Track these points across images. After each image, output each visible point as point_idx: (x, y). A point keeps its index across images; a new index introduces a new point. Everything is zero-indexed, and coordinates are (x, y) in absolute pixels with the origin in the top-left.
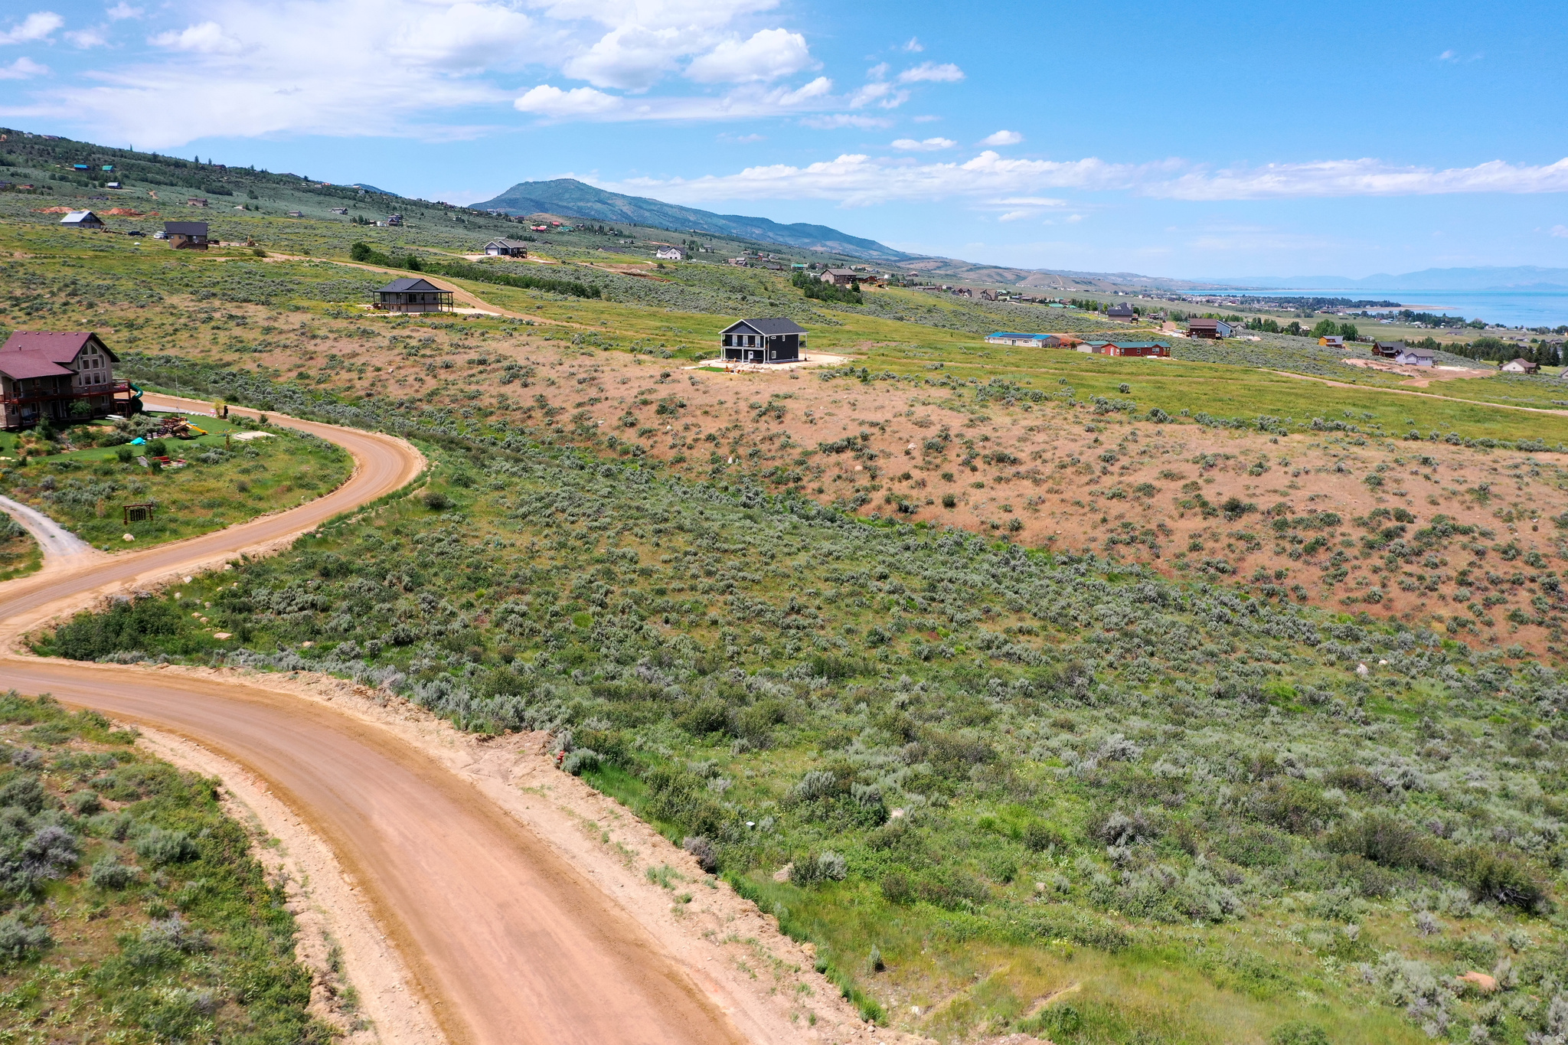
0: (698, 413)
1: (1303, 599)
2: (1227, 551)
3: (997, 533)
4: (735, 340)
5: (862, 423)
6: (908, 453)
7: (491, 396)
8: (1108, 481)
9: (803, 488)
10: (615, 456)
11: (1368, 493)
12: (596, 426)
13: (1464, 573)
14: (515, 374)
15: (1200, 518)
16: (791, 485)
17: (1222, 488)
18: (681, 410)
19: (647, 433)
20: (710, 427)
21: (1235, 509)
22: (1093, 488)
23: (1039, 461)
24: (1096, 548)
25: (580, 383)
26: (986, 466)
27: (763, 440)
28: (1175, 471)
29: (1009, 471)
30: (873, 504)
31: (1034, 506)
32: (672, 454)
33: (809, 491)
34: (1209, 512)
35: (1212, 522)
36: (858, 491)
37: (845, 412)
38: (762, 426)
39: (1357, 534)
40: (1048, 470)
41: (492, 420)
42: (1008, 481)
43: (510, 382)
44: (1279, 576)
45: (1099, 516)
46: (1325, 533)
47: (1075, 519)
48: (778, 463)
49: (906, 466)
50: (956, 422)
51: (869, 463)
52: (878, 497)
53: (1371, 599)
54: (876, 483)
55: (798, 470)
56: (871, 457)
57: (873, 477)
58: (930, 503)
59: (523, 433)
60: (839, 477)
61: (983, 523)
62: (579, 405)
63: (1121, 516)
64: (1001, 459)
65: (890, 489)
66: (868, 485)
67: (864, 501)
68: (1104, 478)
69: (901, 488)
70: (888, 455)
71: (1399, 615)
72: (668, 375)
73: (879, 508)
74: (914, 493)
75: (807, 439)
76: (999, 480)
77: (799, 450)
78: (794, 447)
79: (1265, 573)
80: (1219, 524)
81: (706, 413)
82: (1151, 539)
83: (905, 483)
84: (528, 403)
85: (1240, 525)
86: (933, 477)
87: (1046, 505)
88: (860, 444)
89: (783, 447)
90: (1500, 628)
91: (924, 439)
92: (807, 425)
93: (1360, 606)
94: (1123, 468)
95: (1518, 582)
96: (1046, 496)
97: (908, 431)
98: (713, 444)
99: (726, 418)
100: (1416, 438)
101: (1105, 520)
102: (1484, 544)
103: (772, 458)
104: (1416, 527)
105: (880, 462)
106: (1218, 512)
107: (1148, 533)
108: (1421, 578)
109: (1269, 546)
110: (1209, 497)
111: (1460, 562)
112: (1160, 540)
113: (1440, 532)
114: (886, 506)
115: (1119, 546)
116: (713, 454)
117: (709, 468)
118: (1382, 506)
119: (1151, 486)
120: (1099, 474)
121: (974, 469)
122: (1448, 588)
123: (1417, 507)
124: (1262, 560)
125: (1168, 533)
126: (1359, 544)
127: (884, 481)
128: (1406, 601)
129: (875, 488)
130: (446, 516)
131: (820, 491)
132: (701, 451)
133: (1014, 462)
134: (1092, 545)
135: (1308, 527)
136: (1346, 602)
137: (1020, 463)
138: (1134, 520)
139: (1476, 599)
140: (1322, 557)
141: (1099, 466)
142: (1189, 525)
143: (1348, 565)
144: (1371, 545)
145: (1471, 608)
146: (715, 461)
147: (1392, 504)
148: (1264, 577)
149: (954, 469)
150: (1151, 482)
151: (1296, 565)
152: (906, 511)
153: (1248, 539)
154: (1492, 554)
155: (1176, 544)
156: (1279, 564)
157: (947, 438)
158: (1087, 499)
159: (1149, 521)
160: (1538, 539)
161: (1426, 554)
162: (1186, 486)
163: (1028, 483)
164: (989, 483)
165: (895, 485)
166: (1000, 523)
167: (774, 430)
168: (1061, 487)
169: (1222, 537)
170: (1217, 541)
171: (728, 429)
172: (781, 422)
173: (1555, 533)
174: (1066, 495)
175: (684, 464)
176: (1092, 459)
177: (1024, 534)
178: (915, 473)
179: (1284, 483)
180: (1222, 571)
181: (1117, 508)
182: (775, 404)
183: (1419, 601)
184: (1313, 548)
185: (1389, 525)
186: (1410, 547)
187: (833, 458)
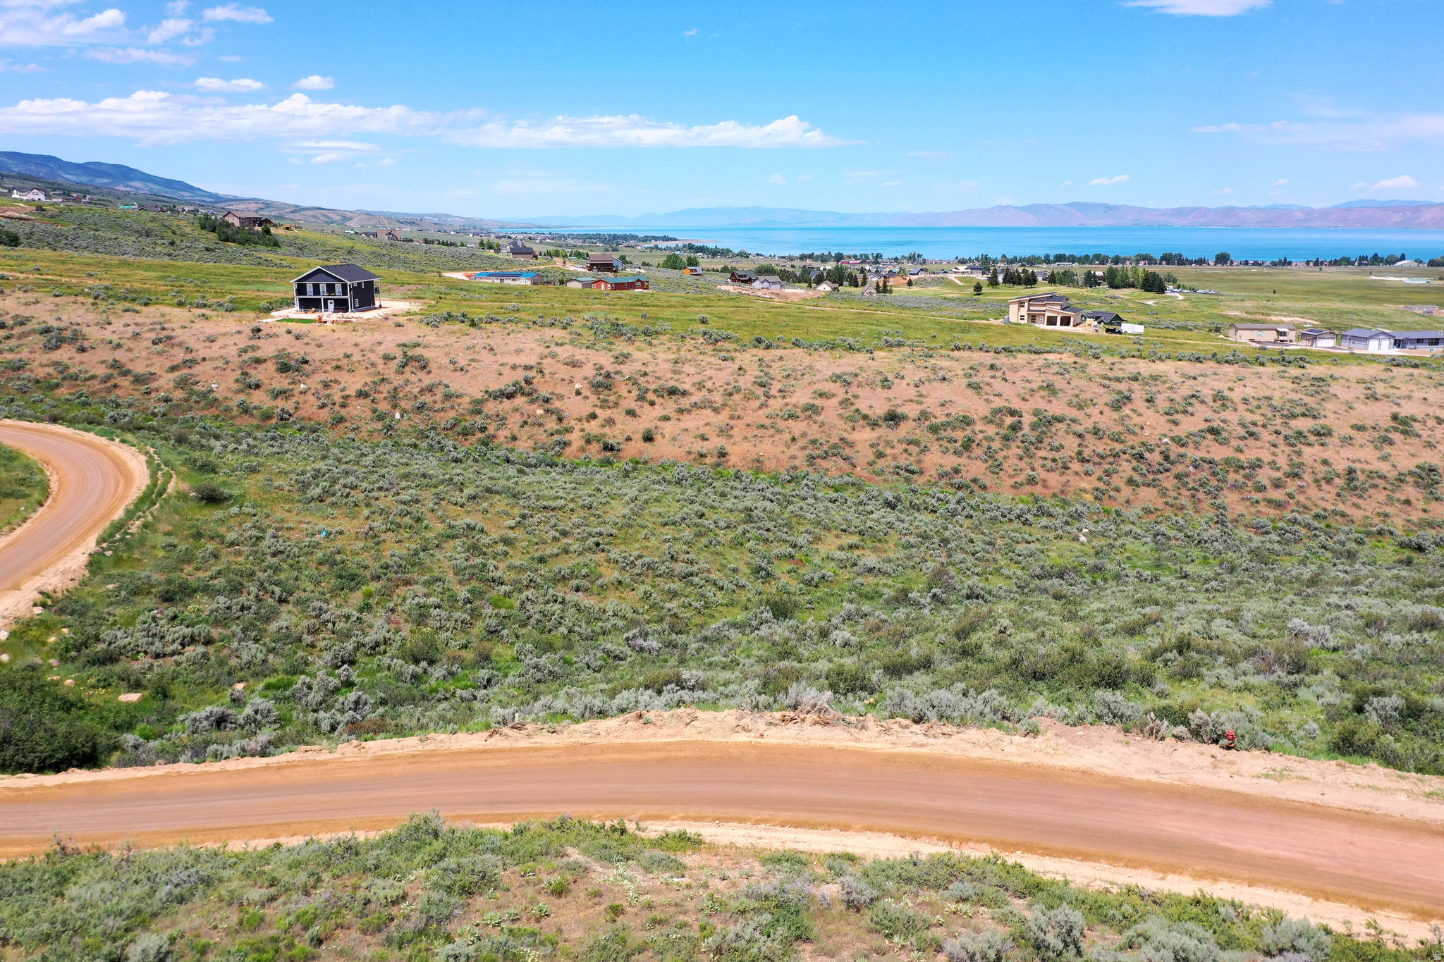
0: (328, 368)
1: (984, 488)
2: (905, 455)
3: (708, 460)
4: (310, 288)
5: (514, 367)
6: (578, 393)
7: (42, 365)
8: (776, 404)
9: (494, 437)
10: (255, 422)
11: (976, 397)
12: (211, 391)
13: (1079, 453)
14: (55, 338)
15: (868, 429)
16: (479, 435)
17: (876, 403)
18: (306, 366)
19: (277, 394)
20: (353, 383)
21: (893, 418)
22: (766, 411)
23: (704, 392)
24: (801, 462)
25: (154, 343)
26: (661, 400)
27: (422, 391)
28: (826, 390)
29: (685, 402)
30: (575, 446)
31: (725, 431)
32: (325, 415)
33: (502, 439)
34: (874, 425)
35: (879, 432)
36: (552, 435)
37: (486, 357)
38: (408, 375)
39: (991, 430)
40: (718, 398)
41: (63, 392)
42: (689, 412)
43: (58, 347)
44: (956, 471)
45: (788, 437)
46: (968, 432)
47: (768, 441)
48: (452, 414)
49: (587, 409)
50: (607, 362)
51: (547, 406)
52: (575, 438)
53: (1032, 481)
54: (565, 424)
55: (479, 420)
56: (547, 401)
57: (560, 420)
58: (629, 439)
59: (118, 405)
60: (526, 423)
61: (689, 453)
62: (173, 369)
63: (804, 435)
64: (672, 392)
65: (583, 430)
66: (558, 427)
67: (566, 444)
68: (771, 402)
69: (593, 427)
70: (561, 397)
71: (1056, 491)
72: (259, 330)
73: (583, 450)
74: (607, 430)
75: (470, 387)
76: (681, 411)
77: (466, 400)
78: (459, 396)
79: (945, 469)
80: (882, 431)
81: (338, 367)
82: (840, 450)
83: (593, 423)
84: (102, 371)
85: (904, 430)
86: (617, 414)
87: (736, 430)
88: (527, 389)
89: (448, 397)
90: (1126, 492)
91: (585, 379)
92: (459, 373)
93: (1028, 488)
94: (780, 391)
95: (1116, 456)
96: (732, 423)
97: (565, 372)
98: (368, 400)
99: (364, 371)
100: (958, 348)
101: (794, 439)
102: (1079, 429)
103: (443, 410)
104: (1027, 420)
105: (557, 404)
106: (880, 422)
107: (835, 446)
108: (1054, 460)
109: (935, 447)
110: (865, 411)
111: (1072, 444)
112: (847, 451)
113: (1045, 423)
114: (589, 447)
115: (819, 461)
116: (374, 411)
117: (379, 425)
118: (993, 405)
119: (813, 405)
120: (763, 398)
121: (652, 404)
122: (1076, 466)
123: (1016, 404)
124: (936, 459)
125: (851, 445)
126: (997, 438)
127: (573, 423)
128: (1055, 479)
129: (568, 430)
130: (235, 510)
131: (514, 438)
132: (358, 409)
133: (684, 393)
134: (797, 463)
135: (954, 429)
136: (1016, 486)
137: (690, 395)
138: (817, 436)
139: (1099, 472)
140: (978, 452)
141: (760, 391)
142: (864, 436)
143: (999, 457)
144: (1006, 438)
145: (1100, 479)
146: (381, 418)
147: (998, 403)
148: (947, 474)
149: (633, 405)
150: (812, 402)
151: (963, 460)
152: (612, 449)
153: (915, 443)
154: (1088, 436)
155: (863, 454)
156: (950, 461)
157: (608, 376)
158: (767, 422)
159: (829, 436)
160: (1108, 420)
161: (1046, 441)
162: (841, 403)
163: (708, 412)
164: (673, 415)
165: (586, 425)
166: (704, 451)
167: (427, 380)
168: (739, 413)
169: (895, 443)
170: (893, 447)
171: (375, 383)
172: (430, 372)
173: (1115, 415)
174: (748, 420)
175: (348, 424)
176: (749, 385)
177: (733, 459)
178: (598, 411)
179: (912, 393)
180: (913, 472)
181: (798, 427)
182: (410, 354)
183: (1064, 479)
184: (968, 445)
185: (1009, 420)
186: (1032, 436)
187: (507, 404)
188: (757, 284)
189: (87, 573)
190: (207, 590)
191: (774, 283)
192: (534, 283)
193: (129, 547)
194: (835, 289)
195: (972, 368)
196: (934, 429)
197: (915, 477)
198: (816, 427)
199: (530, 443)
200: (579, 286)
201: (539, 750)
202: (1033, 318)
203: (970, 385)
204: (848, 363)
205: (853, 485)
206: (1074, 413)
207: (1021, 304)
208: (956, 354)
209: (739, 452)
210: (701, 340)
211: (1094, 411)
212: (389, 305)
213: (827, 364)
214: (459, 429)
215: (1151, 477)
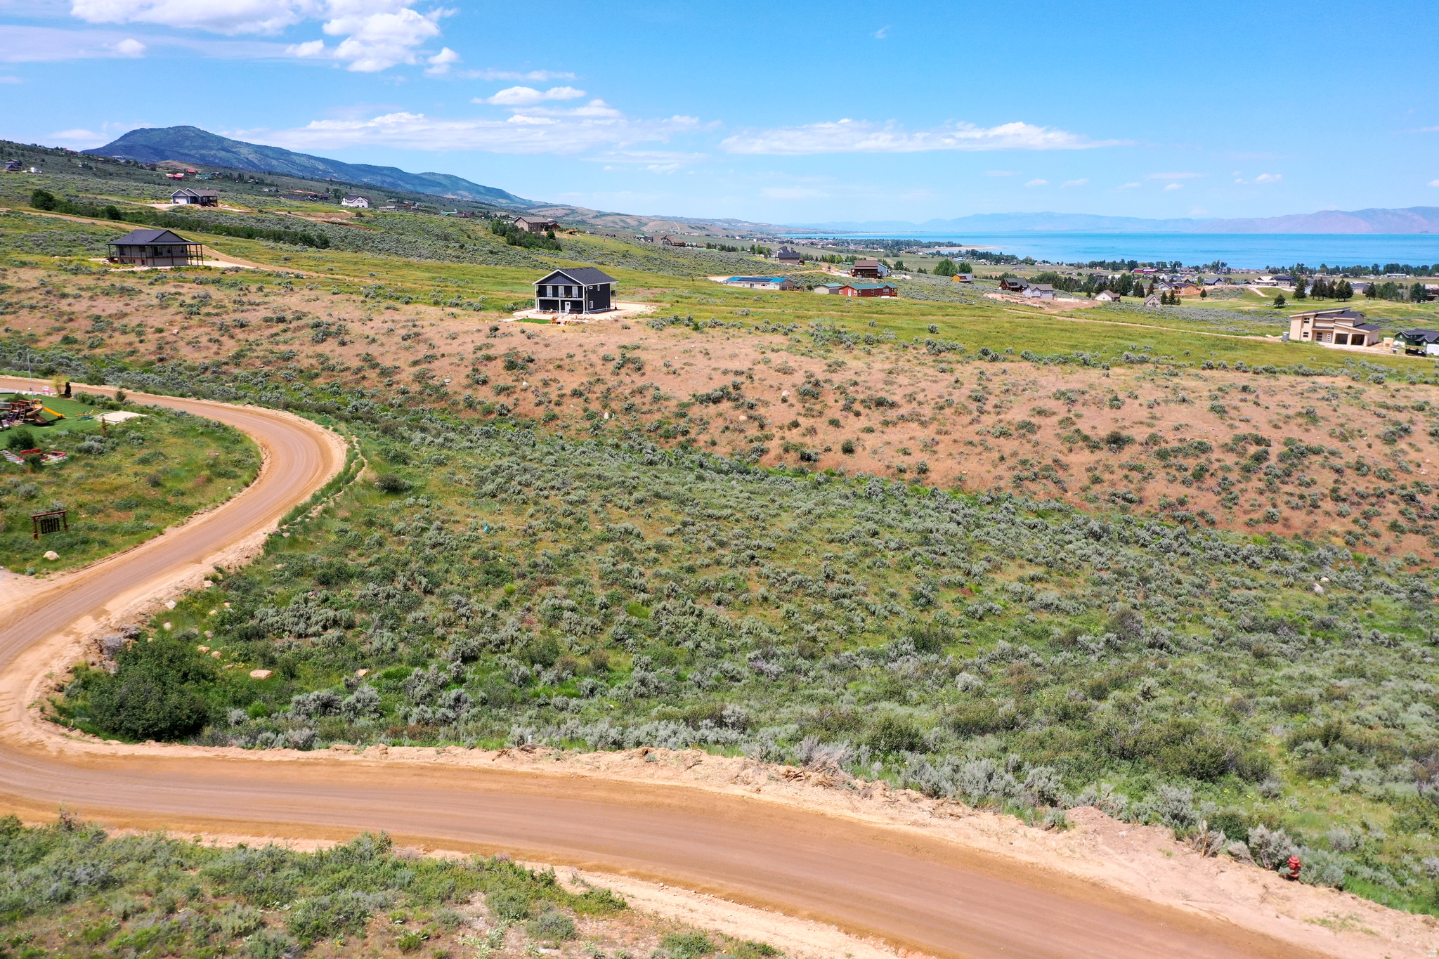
0: (551, 367)
1: (1212, 523)
2: (1125, 482)
3: (907, 476)
4: (549, 291)
5: (725, 372)
6: (784, 400)
7: (307, 357)
8: (988, 420)
9: (694, 441)
10: (477, 416)
12: (443, 385)
14: (323, 332)
15: (1087, 452)
16: (681, 439)
17: (1099, 423)
18: (531, 365)
19: (501, 390)
20: (570, 382)
21: (1117, 441)
22: (977, 427)
23: (915, 404)
24: (1007, 483)
25: (404, 339)
26: (867, 411)
27: (633, 393)
28: (1046, 408)
29: (892, 414)
30: (772, 454)
31: (930, 446)
32: (540, 412)
33: (702, 444)
34: (1094, 447)
35: (1099, 455)
36: (751, 441)
37: (701, 361)
38: (623, 377)
39: (1230, 459)
40: (927, 411)
41: (320, 382)
42: (894, 424)
43: (323, 341)
44: (1182, 503)
45: (996, 455)
46: (1202, 460)
47: (974, 459)
48: (657, 416)
49: (790, 416)
50: (818, 368)
51: (752, 412)
52: (774, 446)
53: (1270, 519)
54: (766, 432)
55: (682, 423)
56: (752, 407)
57: (762, 427)
58: (828, 450)
59: (363, 396)
60: (727, 428)
61: (888, 467)
62: (415, 363)
63: (1014, 454)
64: (880, 403)
65: (783, 438)
66: (759, 434)
67: (763, 452)
68: (984, 418)
69: (794, 436)
70: (766, 404)
72: (496, 329)
73: (780, 458)
74: (808, 440)
75: (679, 390)
76: (886, 423)
77: (674, 402)
78: (667, 399)
79: (1168, 500)
80: (1103, 455)
81: (559, 367)
82: (1053, 472)
83: (794, 431)
84: (355, 363)
85: (1127, 454)
86: (821, 424)
87: (941, 446)
88: (734, 394)
89: (656, 399)
90: (1388, 538)
91: (794, 386)
92: (672, 376)
93: (1264, 527)
94: (996, 406)
95: (1381, 496)
96: (938, 438)
97: (774, 378)
98: (581, 400)
99: (583, 371)
100: (1211, 367)
101: (1002, 459)
102: (1337, 462)
103: (650, 412)
104: (1276, 450)
105: (761, 411)
106: (1102, 445)
107: (1047, 468)
108: (1302, 497)
109: (1161, 475)
110: (1087, 431)
111: (1326, 480)
112: (1061, 474)
113: (1297, 454)
114: (787, 456)
115: (1026, 483)
116: (586, 410)
117: (588, 424)
118: (1237, 432)
119: (1029, 423)
120: (977, 414)
121: (857, 414)
122: (1328, 505)
123: (1266, 432)
124: (1160, 488)
125: (1065, 468)
126: (1236, 468)
127: (774, 431)
128: (1299, 519)
129: (768, 438)
130: (411, 500)
131: (714, 443)
132: (572, 408)
133: (893, 405)
134: (1002, 484)
135: (1186, 455)
136: (1250, 524)
137: (899, 407)
138: (1029, 457)
139: (1356, 513)
140: (1211, 482)
141: (973, 406)
142: (1081, 459)
143: (1236, 490)
144: (1247, 469)
145: (1355, 521)
146: (590, 417)
147: (1244, 429)
148: (1170, 505)
149: (838, 415)
150: (1028, 419)
151: (1192, 491)
152: (809, 459)
153: (1139, 469)
154: (1348, 471)
155: (1077, 477)
156: (1177, 491)
157: (817, 384)
158: (976, 439)
159: (1043, 457)
160: (1377, 455)
161: (1296, 474)
162: (1061, 422)
163: (915, 425)
164: (878, 427)
165: (787, 434)
166: (905, 466)
167: (640, 382)
168: (948, 427)
169: (1116, 468)
170: (1112, 473)
171: (590, 383)
172: (643, 374)
173: (1387, 449)
174: (956, 436)
175: (559, 422)
176: (963, 399)
177: (933, 476)
178: (801, 420)
179: (1144, 414)
180: (1131, 501)
181: (1008, 446)
182: (628, 355)
183: (1311, 519)
184: (1199, 475)
185: (1253, 449)
186: (1279, 468)
187: (712, 409)
188: (1027, 293)
189: (262, 552)
190: (362, 576)
191: (1046, 291)
192: (783, 289)
193: (307, 530)
194: (1115, 299)
195: (1220, 390)
196: (1162, 455)
197: (1133, 506)
198: (1029, 446)
199: (729, 449)
200: (826, 291)
201: (537, 777)
202: (1319, 335)
203: (1213, 409)
204: (1077, 379)
205: (1060, 510)
206: (1335, 445)
207: (1305, 320)
208: (1208, 373)
209: (941, 469)
210: (925, 350)
211: (1360, 444)
212: (624, 307)
213: (1053, 380)
214: (661, 432)
215: (1421, 523)
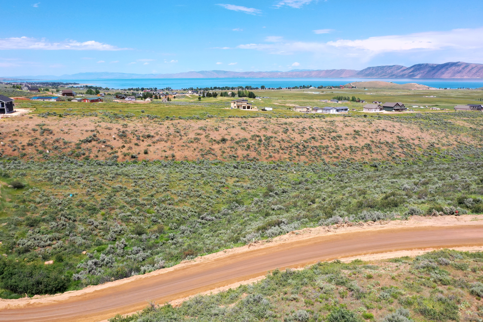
0: (11, 135)
1: (258, 160)
2: (231, 152)
3: (169, 158)
5: (87, 131)
6: (115, 139)
8: (185, 138)
9: (89, 156)
11: (245, 132)
15: (217, 144)
16: (83, 156)
17: (216, 136)
21: (224, 140)
22: (182, 141)
23: (159, 136)
24: (199, 156)
26: (146, 139)
27: (54, 142)
28: (199, 133)
29: (154, 140)
30: (121, 157)
31: (171, 148)
32: (17, 153)
33: (92, 157)
34: (218, 143)
36: (111, 154)
37: (74, 128)
38: (46, 136)
39: (254, 142)
40: (164, 137)
42: (157, 143)
44: (248, 155)
45: (193, 149)
46: (247, 143)
47: (186, 151)
48: (69, 149)
49: (120, 144)
50: (121, 127)
51: (105, 144)
52: (120, 155)
53: (271, 157)
54: (114, 150)
55: (81, 151)
56: (104, 142)
57: (112, 149)
58: (139, 154)
60: (99, 151)
61: (161, 157)
63: (197, 148)
64: (149, 136)
65: (121, 152)
66: (112, 151)
67: (117, 157)
68: (183, 137)
69: (125, 150)
70: (109, 141)
71: (279, 159)
73: (124, 158)
74: (130, 151)
75: (73, 139)
76: (154, 143)
77: (73, 144)
78: (70, 143)
79: (244, 155)
80: (221, 145)
81: (15, 135)
82: (210, 151)
83: (124, 149)
85: (228, 143)
86: (132, 145)
87: (175, 148)
88: (95, 138)
89: (65, 143)
90: (297, 158)
91: (115, 134)
92: (66, 135)
93: (270, 159)
94: (185, 134)
95: (291, 147)
96: (173, 145)
97: (107, 132)
98: (33, 146)
99: (26, 136)
100: (230, 117)
101: (195, 149)
102: (278, 140)
103: (65, 148)
104: (263, 138)
105: (108, 143)
106: (220, 142)
107: (208, 151)
108: (274, 150)
109: (239, 148)
110: (214, 139)
111: (277, 144)
112: (213, 152)
113: (268, 139)
114: (126, 157)
115: (205, 156)
116: (37, 150)
117: (41, 156)
118: (251, 134)
119: (197, 138)
120: (180, 137)
121: (143, 141)
122: (281, 151)
123: (258, 134)
124: (241, 152)
125: (213, 150)
126: (256, 144)
127: (117, 150)
128: (276, 155)
129: (116, 152)
131: (97, 156)
132: (30, 150)
133: (153, 137)
135: (243, 142)
136: (267, 159)
137: (155, 137)
138: (202, 148)
139: (288, 153)
140: (252, 149)
141: (178, 134)
142: (216, 147)
143: (259, 150)
144: (259, 144)
145: (289, 154)
146: (41, 153)
147: (252, 134)
148: (246, 157)
149: (136, 142)
151: (248, 152)
152: (135, 157)
153: (233, 148)
154: (281, 142)
155: (219, 153)
156: (245, 153)
157: (123, 132)
158: (184, 144)
159: (206, 147)
160: (284, 136)
161: (270, 144)
162: (206, 137)
163: (163, 142)
164: (151, 144)
165: (122, 150)
166: (167, 156)
167: (55, 138)
168: (174, 142)
169: (227, 148)
170: (226, 150)
171: (33, 140)
172: (54, 135)
173: (286, 135)
174: (177, 144)
175: (28, 156)
176: (173, 133)
177: (177, 158)
178: (125, 145)
179: (226, 132)
180: (235, 157)
181: (195, 145)
182: (43, 128)
183: (279, 155)
184: (249, 147)
185: (258, 139)
186: (266, 143)
187: (89, 145)
188: (127, 99)
190: (43, 220)
191: (133, 98)
192: (57, 101)
194: (151, 100)
195: (239, 123)
196: (237, 143)
197: (236, 158)
198: (200, 145)
199: (103, 158)
200: (76, 101)
202: (238, 107)
203: (242, 128)
204: (201, 123)
205: (219, 162)
206: (274, 135)
207: (235, 103)
208: (230, 119)
209: (179, 155)
210: (147, 118)
211: (280, 134)
213: (196, 125)
214: (75, 155)
215: (302, 153)
